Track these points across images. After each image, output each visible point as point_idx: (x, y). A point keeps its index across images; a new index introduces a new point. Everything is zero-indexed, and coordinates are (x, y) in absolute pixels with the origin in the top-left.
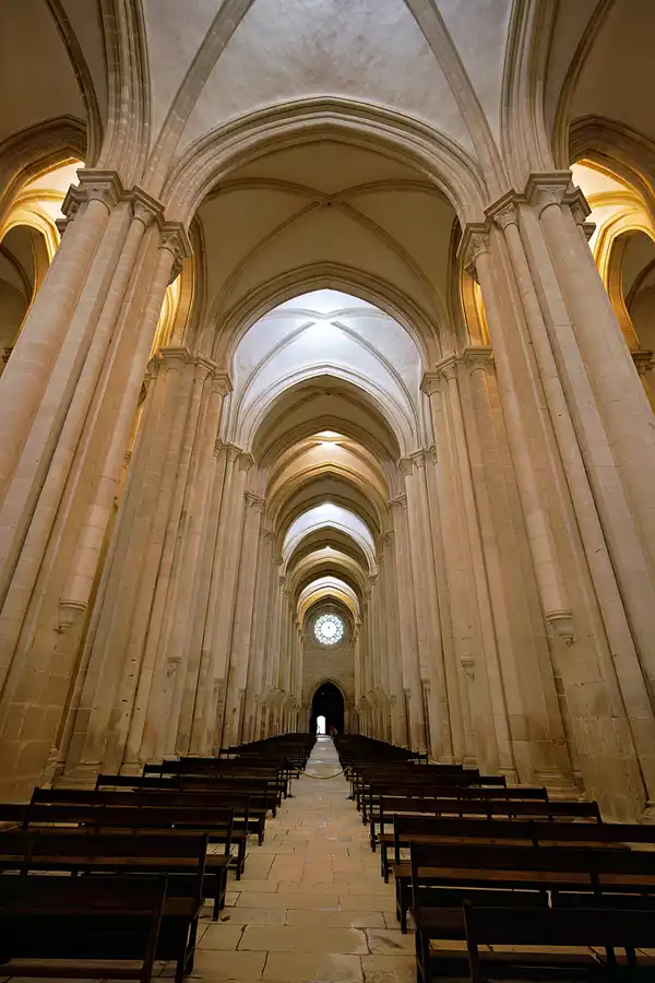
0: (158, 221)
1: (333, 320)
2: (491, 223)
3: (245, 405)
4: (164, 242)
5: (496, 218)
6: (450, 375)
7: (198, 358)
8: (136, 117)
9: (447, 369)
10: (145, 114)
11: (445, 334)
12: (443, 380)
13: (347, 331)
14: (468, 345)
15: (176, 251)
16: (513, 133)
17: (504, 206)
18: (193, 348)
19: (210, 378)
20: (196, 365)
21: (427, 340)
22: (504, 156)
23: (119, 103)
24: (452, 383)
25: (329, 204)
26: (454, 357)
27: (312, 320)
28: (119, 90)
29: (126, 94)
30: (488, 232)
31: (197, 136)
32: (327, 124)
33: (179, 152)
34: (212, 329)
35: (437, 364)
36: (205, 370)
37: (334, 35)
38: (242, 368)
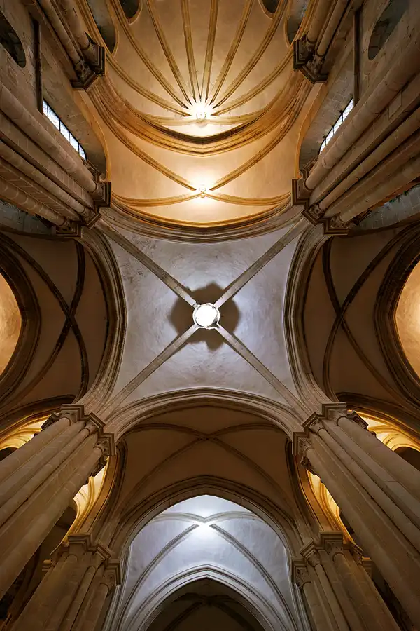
0: (99, 432)
1: (212, 523)
2: (308, 431)
3: (131, 612)
4: (98, 444)
5: (310, 427)
6: (315, 561)
7: (98, 545)
8: (105, 390)
9: (311, 555)
10: (110, 388)
11: (300, 524)
12: (311, 569)
13: (223, 533)
14: (321, 531)
15: (105, 450)
16: (305, 393)
17: (313, 421)
18: (95, 538)
19: (103, 567)
20: (94, 553)
21: (287, 530)
22: (304, 402)
23: (98, 384)
24: (319, 568)
25: (207, 439)
26: (313, 543)
27: (196, 522)
28: (100, 379)
29: (103, 380)
30: (308, 437)
31: (135, 400)
32: (205, 398)
33: (123, 405)
34: (117, 521)
35: (301, 550)
36: (100, 557)
37: (209, 366)
38: (135, 569)
